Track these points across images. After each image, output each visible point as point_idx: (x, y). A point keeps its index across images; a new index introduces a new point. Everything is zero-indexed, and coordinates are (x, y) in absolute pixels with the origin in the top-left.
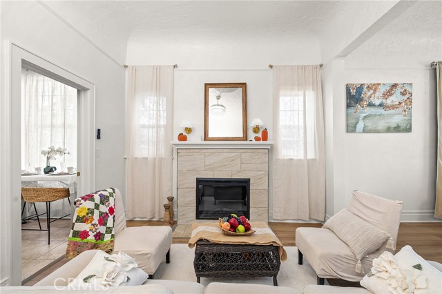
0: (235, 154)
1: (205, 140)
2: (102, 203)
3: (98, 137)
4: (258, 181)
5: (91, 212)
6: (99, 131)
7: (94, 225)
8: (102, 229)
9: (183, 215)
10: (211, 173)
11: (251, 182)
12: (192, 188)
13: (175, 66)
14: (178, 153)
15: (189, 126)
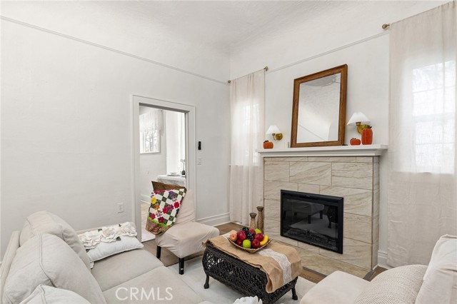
0: (325, 164)
1: (291, 147)
2: (170, 197)
3: (200, 148)
4: (356, 202)
5: (159, 202)
6: (200, 143)
7: (159, 211)
8: (166, 216)
9: (269, 228)
10: (296, 186)
11: (345, 203)
12: (277, 200)
13: (266, 69)
14: (264, 161)
15: (277, 132)
